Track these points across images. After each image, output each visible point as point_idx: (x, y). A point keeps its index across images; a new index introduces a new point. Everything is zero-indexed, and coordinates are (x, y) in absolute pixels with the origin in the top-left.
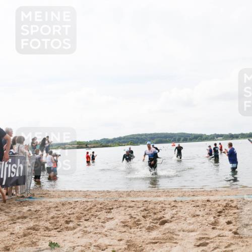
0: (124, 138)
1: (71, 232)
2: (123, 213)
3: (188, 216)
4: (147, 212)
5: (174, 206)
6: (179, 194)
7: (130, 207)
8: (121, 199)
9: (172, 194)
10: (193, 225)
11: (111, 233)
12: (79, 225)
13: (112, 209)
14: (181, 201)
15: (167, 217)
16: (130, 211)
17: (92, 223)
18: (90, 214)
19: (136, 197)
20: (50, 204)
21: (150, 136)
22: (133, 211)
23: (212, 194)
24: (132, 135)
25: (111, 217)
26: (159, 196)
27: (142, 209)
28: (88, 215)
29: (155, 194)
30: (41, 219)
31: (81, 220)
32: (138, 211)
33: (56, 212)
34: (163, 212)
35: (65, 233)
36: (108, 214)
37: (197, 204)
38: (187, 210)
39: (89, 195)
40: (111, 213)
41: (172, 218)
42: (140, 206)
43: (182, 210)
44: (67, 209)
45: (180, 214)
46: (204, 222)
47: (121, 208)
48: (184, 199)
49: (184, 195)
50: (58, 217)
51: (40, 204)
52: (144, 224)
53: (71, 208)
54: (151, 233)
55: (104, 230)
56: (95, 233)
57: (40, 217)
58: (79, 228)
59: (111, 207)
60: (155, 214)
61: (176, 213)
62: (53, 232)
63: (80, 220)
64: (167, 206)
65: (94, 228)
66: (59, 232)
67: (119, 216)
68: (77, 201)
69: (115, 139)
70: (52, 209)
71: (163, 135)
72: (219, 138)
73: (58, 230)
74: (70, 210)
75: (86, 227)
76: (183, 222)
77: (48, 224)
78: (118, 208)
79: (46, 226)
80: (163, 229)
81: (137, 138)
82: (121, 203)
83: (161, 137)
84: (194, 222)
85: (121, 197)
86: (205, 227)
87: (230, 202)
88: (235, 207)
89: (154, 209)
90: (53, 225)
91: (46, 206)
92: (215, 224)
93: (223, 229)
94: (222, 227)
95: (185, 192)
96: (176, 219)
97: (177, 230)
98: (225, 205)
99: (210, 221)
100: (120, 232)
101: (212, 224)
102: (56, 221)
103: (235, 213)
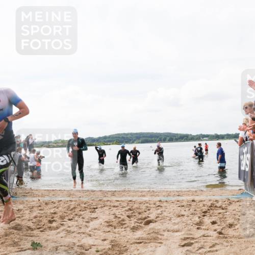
0: (110, 137)
1: (53, 232)
2: (107, 212)
3: (173, 216)
4: (132, 211)
5: (159, 206)
6: (164, 194)
7: (114, 207)
8: (105, 199)
9: (157, 194)
10: (177, 226)
11: (95, 233)
12: (62, 225)
13: (97, 208)
14: (166, 201)
15: (152, 217)
16: (114, 210)
17: (76, 222)
18: (74, 214)
19: (120, 197)
20: (33, 203)
21: (136, 135)
22: (118, 211)
23: (197, 194)
24: (119, 134)
25: (95, 217)
26: (144, 196)
27: (127, 208)
28: (72, 214)
29: (140, 194)
30: (23, 218)
31: (65, 220)
32: (122, 211)
33: (39, 211)
34: (148, 212)
35: (48, 232)
36: (93, 214)
37: (182, 204)
38: (172, 210)
39: (73, 194)
40: (95, 212)
41: (157, 217)
42: (124, 206)
43: (166, 210)
44: (50, 209)
45: (165, 214)
46: (189, 222)
47: (105, 208)
48: (169, 199)
49: (169, 195)
50: (41, 217)
51: (22, 203)
52: (128, 224)
53: (55, 207)
54: (135, 233)
55: (87, 230)
56: (79, 233)
57: (22, 217)
58: (62, 228)
59: (95, 207)
60: (140, 213)
61: (161, 213)
62: (36, 232)
63: (63, 219)
64: (151, 206)
65: (78, 227)
66: (42, 231)
67: (103, 216)
68: (61, 201)
69: (100, 138)
70: (35, 209)
71: (149, 135)
72: (205, 138)
73: (41, 229)
74: (54, 209)
75: (69, 227)
76: (168, 222)
77: (30, 224)
78: (102, 207)
79: (29, 226)
80: (148, 229)
81: (123, 137)
82: (106, 203)
83: (146, 137)
84: (179, 222)
85: (105, 196)
86: (190, 227)
87: (215, 202)
88: (220, 207)
89: (139, 208)
90: (36, 225)
91: (29, 206)
92: (199, 225)
93: (208, 230)
94: (207, 228)
95: (170, 192)
96: (161, 219)
97: (161, 230)
98: (210, 205)
99: (195, 221)
100: (104, 232)
101: (197, 224)
102: (39, 220)
103: (220, 213)
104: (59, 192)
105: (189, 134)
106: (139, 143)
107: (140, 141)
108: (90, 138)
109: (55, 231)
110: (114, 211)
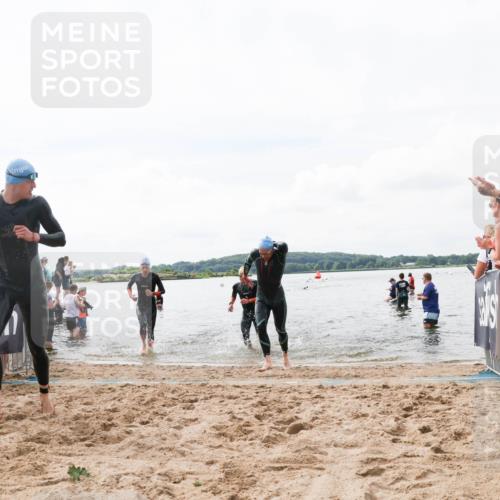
0: (222, 261)
1: (112, 446)
2: (217, 409)
4: (265, 407)
5: (317, 397)
6: (328, 372)
7: (230, 398)
8: (213, 383)
9: (314, 373)
11: (193, 448)
12: (128, 433)
13: (196, 401)
14: (333, 387)
15: (305, 418)
16: (231, 405)
17: (156, 428)
18: (151, 411)
22: (237, 406)
23: (392, 374)
25: (193, 418)
26: (289, 377)
27: (255, 401)
28: (147, 412)
29: (282, 373)
30: (53, 420)
32: (247, 405)
33: (84, 407)
34: (296, 408)
35: (101, 448)
36: (188, 412)
37: (364, 393)
38: (342, 405)
39: (151, 374)
40: (193, 409)
41: (314, 419)
42: (250, 396)
43: (332, 405)
44: (106, 401)
45: (330, 412)
46: (376, 428)
47: (212, 400)
49: (337, 376)
50: (86, 418)
52: (257, 432)
53: (114, 399)
54: (270, 449)
55: (178, 444)
56: (162, 449)
59: (193, 398)
60: (280, 411)
61: (321, 410)
62: (77, 447)
63: (131, 422)
64: (303, 396)
65: (159, 438)
67: (209, 415)
68: (126, 386)
69: (202, 263)
70: (76, 402)
71: (299, 257)
72: (408, 264)
73: (87, 442)
74: (112, 402)
75: (142, 437)
76: (336, 427)
77: (67, 431)
78: (207, 399)
79: (63, 434)
80: (296, 441)
82: (214, 390)
84: (356, 429)
85: (213, 377)
86: (379, 438)
87: (428, 390)
88: (437, 399)
89: (279, 402)
90: (77, 432)
91: (64, 395)
92: (397, 433)
93: (413, 443)
94: (411, 439)
95: (340, 369)
96: (322, 423)
97: (322, 444)
98: (418, 395)
99: (388, 426)
100: (211, 446)
101: (392, 432)
102: (84, 424)
103: (437, 411)
104: (123, 368)
105: (378, 254)
108: (183, 263)
109: (114, 446)
110: (229, 405)
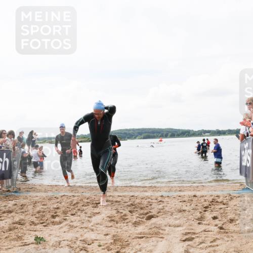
0: (112, 133)
1: (56, 227)
2: (110, 207)
3: (174, 211)
4: (134, 207)
5: (160, 201)
6: (165, 189)
7: (116, 202)
8: (108, 194)
10: (179, 220)
11: (98, 227)
13: (99, 203)
14: (168, 197)
15: (154, 212)
16: (117, 205)
17: (79, 217)
18: (76, 209)
19: (122, 192)
20: (37, 198)
21: (138, 131)
22: (120, 206)
23: (198, 189)
24: (121, 130)
25: (98, 212)
26: (146, 191)
27: (129, 204)
28: (74, 209)
29: (142, 189)
31: (67, 215)
32: (125, 205)
33: (42, 206)
34: (150, 207)
35: (51, 227)
36: (95, 209)
37: (184, 199)
38: (173, 205)
39: (76, 190)
40: (98, 207)
41: (158, 213)
42: (127, 201)
43: (168, 205)
44: (53, 204)
45: (167, 209)
46: (190, 217)
48: (170, 194)
49: (170, 191)
50: (44, 212)
51: (26, 198)
52: (130, 219)
53: (58, 202)
54: (136, 228)
55: (90, 225)
56: (82, 228)
58: (65, 223)
59: (97, 202)
60: (141, 209)
61: (162, 208)
62: (39, 227)
64: (153, 201)
65: (81, 222)
66: (45, 226)
67: (106, 211)
68: (64, 196)
71: (151, 131)
72: (206, 134)
73: (44, 224)
74: (57, 204)
75: (72, 222)
76: (170, 217)
77: (34, 219)
79: (32, 220)
80: (150, 224)
81: (125, 133)
82: (108, 198)
83: (149, 133)
84: (180, 217)
86: (191, 222)
87: (216, 198)
88: (221, 202)
89: (141, 204)
90: (39, 219)
91: (32, 201)
92: (200, 220)
93: (209, 225)
94: (208, 223)
95: (172, 187)
96: (162, 214)
97: (163, 225)
98: (211, 200)
99: (196, 216)
100: (106, 226)
101: (198, 219)
102: (42, 215)
103: (221, 209)
104: (62, 187)
106: (141, 138)
107: (142, 137)
109: (58, 226)
